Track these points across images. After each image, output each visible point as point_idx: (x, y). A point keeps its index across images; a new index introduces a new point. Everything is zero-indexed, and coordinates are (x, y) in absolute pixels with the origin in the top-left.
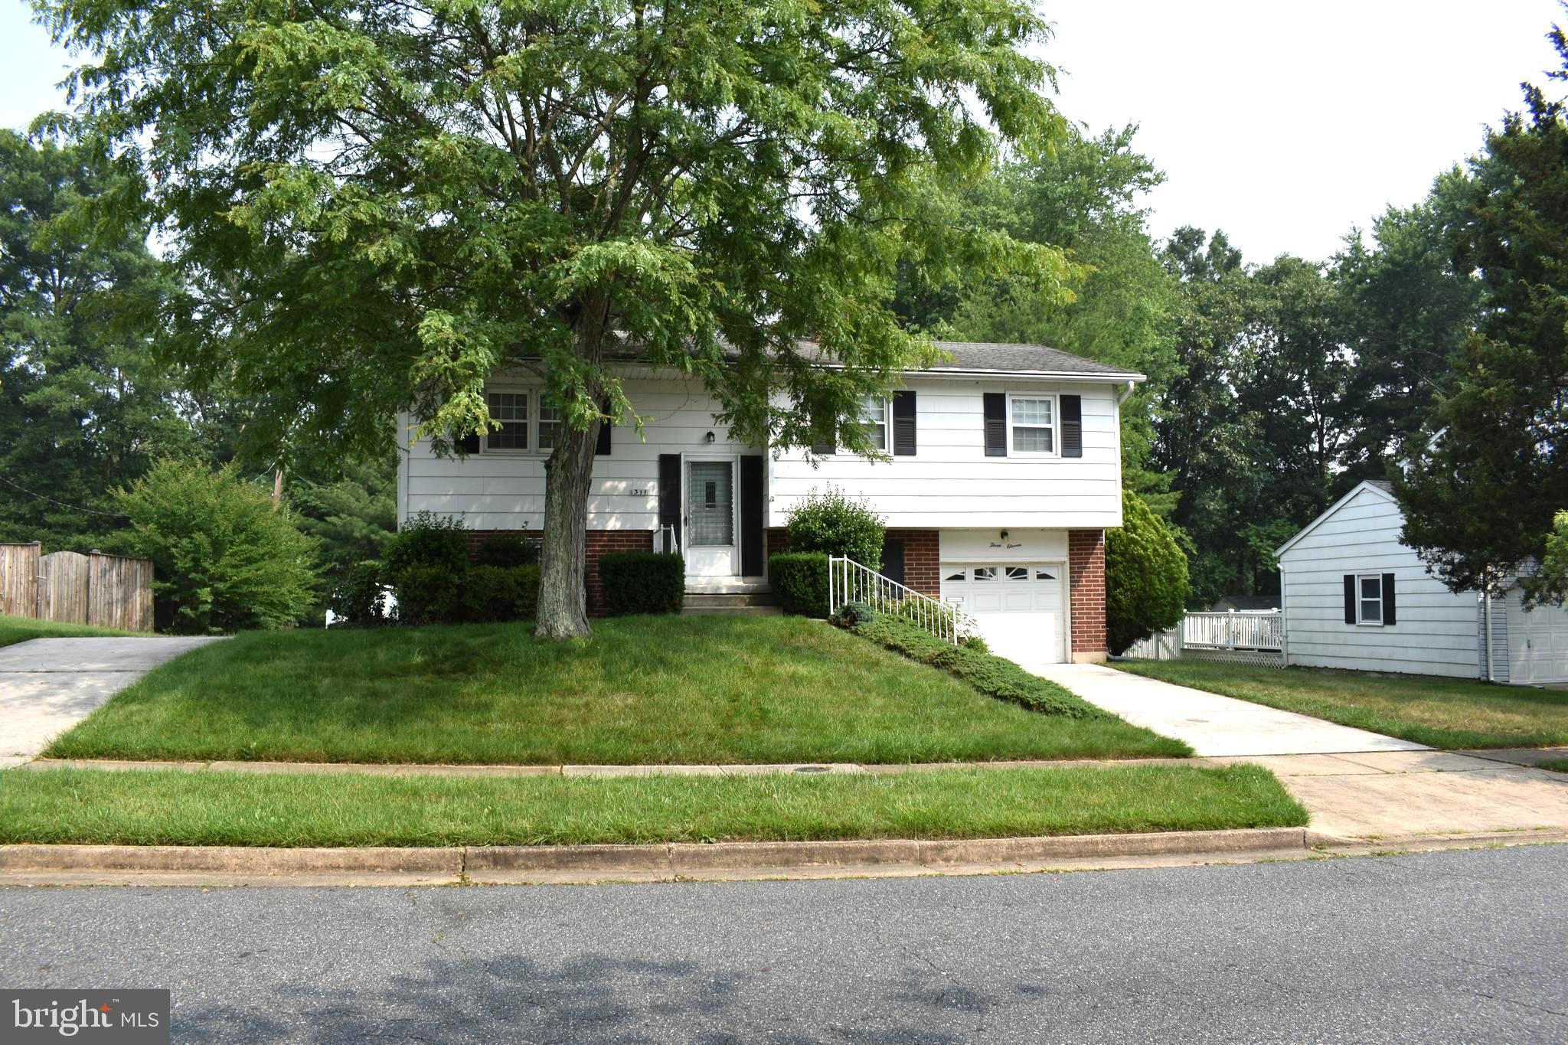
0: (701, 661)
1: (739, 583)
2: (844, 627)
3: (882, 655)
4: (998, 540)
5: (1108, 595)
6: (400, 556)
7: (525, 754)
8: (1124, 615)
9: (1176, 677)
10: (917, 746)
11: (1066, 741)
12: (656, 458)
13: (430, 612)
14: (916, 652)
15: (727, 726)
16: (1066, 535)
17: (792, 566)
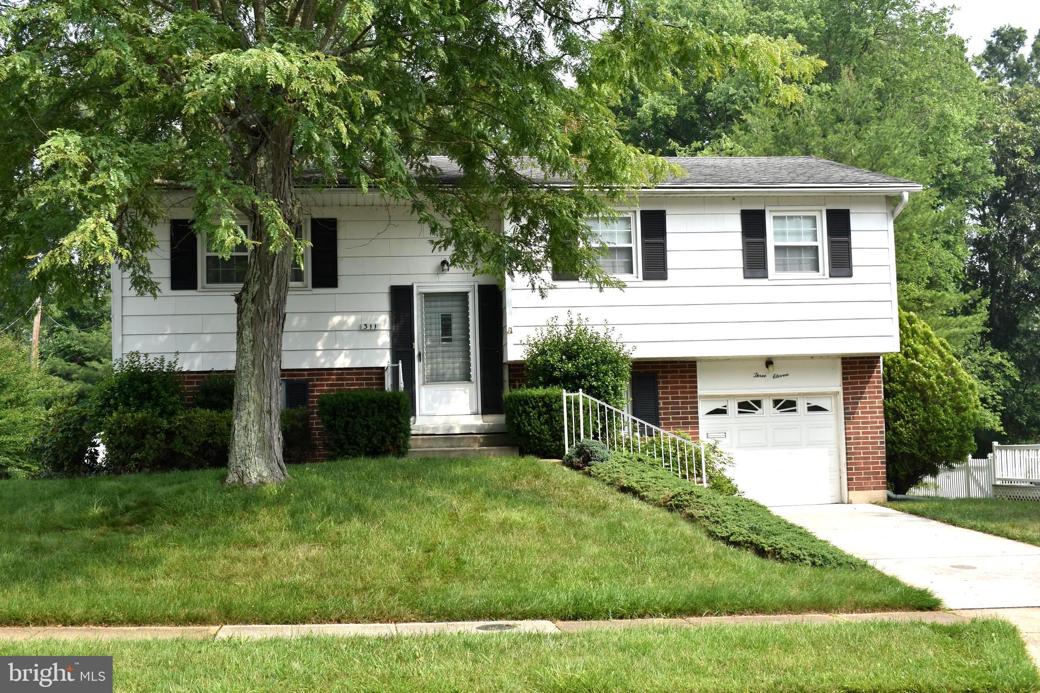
0: (403, 508)
1: (478, 421)
2: (577, 468)
3: (614, 498)
4: (763, 370)
5: (887, 428)
6: (108, 400)
7: (183, 614)
8: (905, 449)
9: (956, 517)
10: (621, 598)
11: (793, 592)
12: (387, 290)
13: (136, 460)
14: (650, 495)
15: (413, 579)
16: (839, 362)
17: (526, 403)
